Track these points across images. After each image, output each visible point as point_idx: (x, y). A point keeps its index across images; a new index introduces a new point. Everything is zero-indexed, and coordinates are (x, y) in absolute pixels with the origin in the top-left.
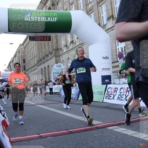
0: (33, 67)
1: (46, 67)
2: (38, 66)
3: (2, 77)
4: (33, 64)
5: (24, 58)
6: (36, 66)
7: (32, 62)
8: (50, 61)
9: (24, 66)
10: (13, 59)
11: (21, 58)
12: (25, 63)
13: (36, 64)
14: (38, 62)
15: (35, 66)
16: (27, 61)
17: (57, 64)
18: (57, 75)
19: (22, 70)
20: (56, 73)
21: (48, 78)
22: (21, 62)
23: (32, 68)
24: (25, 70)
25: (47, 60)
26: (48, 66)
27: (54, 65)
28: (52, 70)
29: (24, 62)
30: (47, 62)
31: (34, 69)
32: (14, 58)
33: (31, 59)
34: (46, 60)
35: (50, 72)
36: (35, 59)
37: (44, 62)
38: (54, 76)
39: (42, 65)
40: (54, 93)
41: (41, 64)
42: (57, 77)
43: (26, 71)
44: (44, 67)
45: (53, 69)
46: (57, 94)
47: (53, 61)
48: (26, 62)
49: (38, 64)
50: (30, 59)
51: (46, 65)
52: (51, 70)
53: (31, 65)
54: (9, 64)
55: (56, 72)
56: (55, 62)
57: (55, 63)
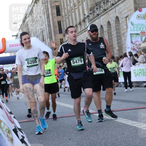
0: (80, 24)
1: (113, 23)
2: (91, 20)
3: (10, 52)
4: (80, 16)
5: (57, 4)
6: (87, 20)
7: (77, 11)
8: (120, 6)
9: (59, 23)
10: (32, 8)
11: (51, 5)
12: (60, 15)
13: (88, 16)
14: (92, 10)
15: (84, 21)
16: (66, 11)
17: (140, 11)
18: (139, 40)
19: (54, 32)
20: (137, 34)
21: (117, 48)
22: (52, 15)
23: (79, 26)
24: (60, 31)
25: (113, 5)
26: (117, 18)
27: (131, 14)
28: (127, 28)
29: (58, 13)
30: (114, 10)
31: (83, 28)
32: (34, 6)
33: (74, 5)
34: (109, 4)
35: (122, 32)
36: (85, 3)
37: (105, 10)
38: (132, 42)
39: (102, 18)
40: (134, 85)
41: (98, 15)
42: (140, 45)
43: (64, 36)
44: (106, 23)
45: (129, 25)
46: (142, 87)
47: (127, 6)
48: (63, 14)
49: (91, 17)
50: (72, 4)
51: (111, 15)
52: (125, 27)
53: (76, 19)
54: (24, 21)
55: (139, 32)
56: (133, 6)
57: (133, 10)
